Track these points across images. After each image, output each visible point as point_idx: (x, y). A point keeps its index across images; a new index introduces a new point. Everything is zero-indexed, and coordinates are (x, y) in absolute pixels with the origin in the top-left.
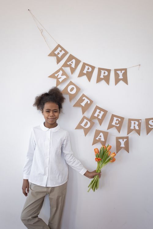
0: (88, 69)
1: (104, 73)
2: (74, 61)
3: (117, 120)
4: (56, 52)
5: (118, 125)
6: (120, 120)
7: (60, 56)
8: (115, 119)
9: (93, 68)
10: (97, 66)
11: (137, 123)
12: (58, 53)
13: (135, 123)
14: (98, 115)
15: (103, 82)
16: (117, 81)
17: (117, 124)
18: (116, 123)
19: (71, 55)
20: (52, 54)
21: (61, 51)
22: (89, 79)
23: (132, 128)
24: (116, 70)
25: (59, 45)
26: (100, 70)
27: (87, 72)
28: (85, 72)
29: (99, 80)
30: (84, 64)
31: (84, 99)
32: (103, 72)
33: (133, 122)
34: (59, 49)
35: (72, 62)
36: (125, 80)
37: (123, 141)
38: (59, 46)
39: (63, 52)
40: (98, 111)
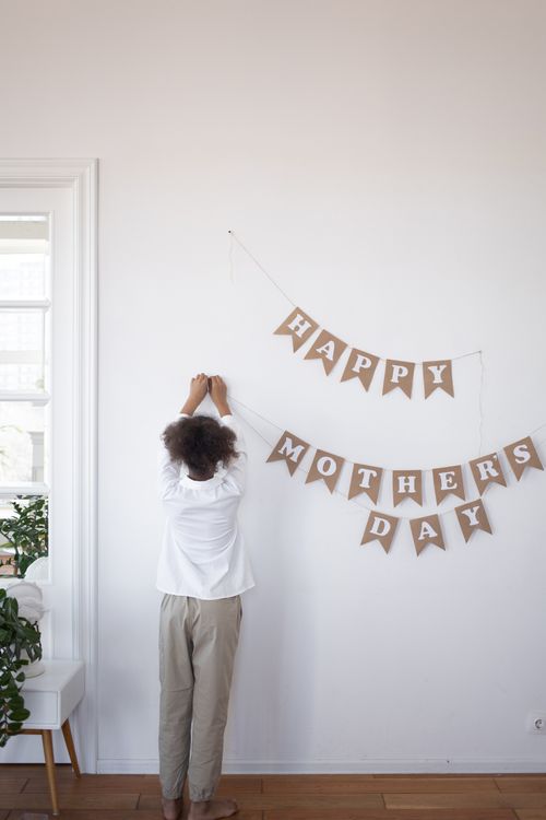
0: (364, 362)
1: (401, 371)
2: (331, 344)
3: (447, 477)
4: (292, 326)
5: (455, 486)
6: (453, 473)
7: (300, 334)
8: (443, 476)
9: (375, 360)
10: (384, 355)
11: (490, 464)
12: (297, 328)
13: (486, 466)
14: (407, 488)
15: (398, 392)
16: (429, 389)
17: (452, 485)
18: (448, 483)
19: (324, 332)
20: (283, 330)
21: (302, 323)
22: (366, 385)
23: (484, 477)
24: (426, 365)
25: (298, 308)
26: (390, 364)
27: (361, 369)
28: (356, 369)
29: (388, 387)
30: (355, 353)
31: (363, 473)
32: (396, 368)
33: (481, 466)
34: (299, 318)
35: (327, 348)
36: (448, 386)
37: (472, 511)
38: (298, 311)
39: (307, 325)
40: (401, 479)
